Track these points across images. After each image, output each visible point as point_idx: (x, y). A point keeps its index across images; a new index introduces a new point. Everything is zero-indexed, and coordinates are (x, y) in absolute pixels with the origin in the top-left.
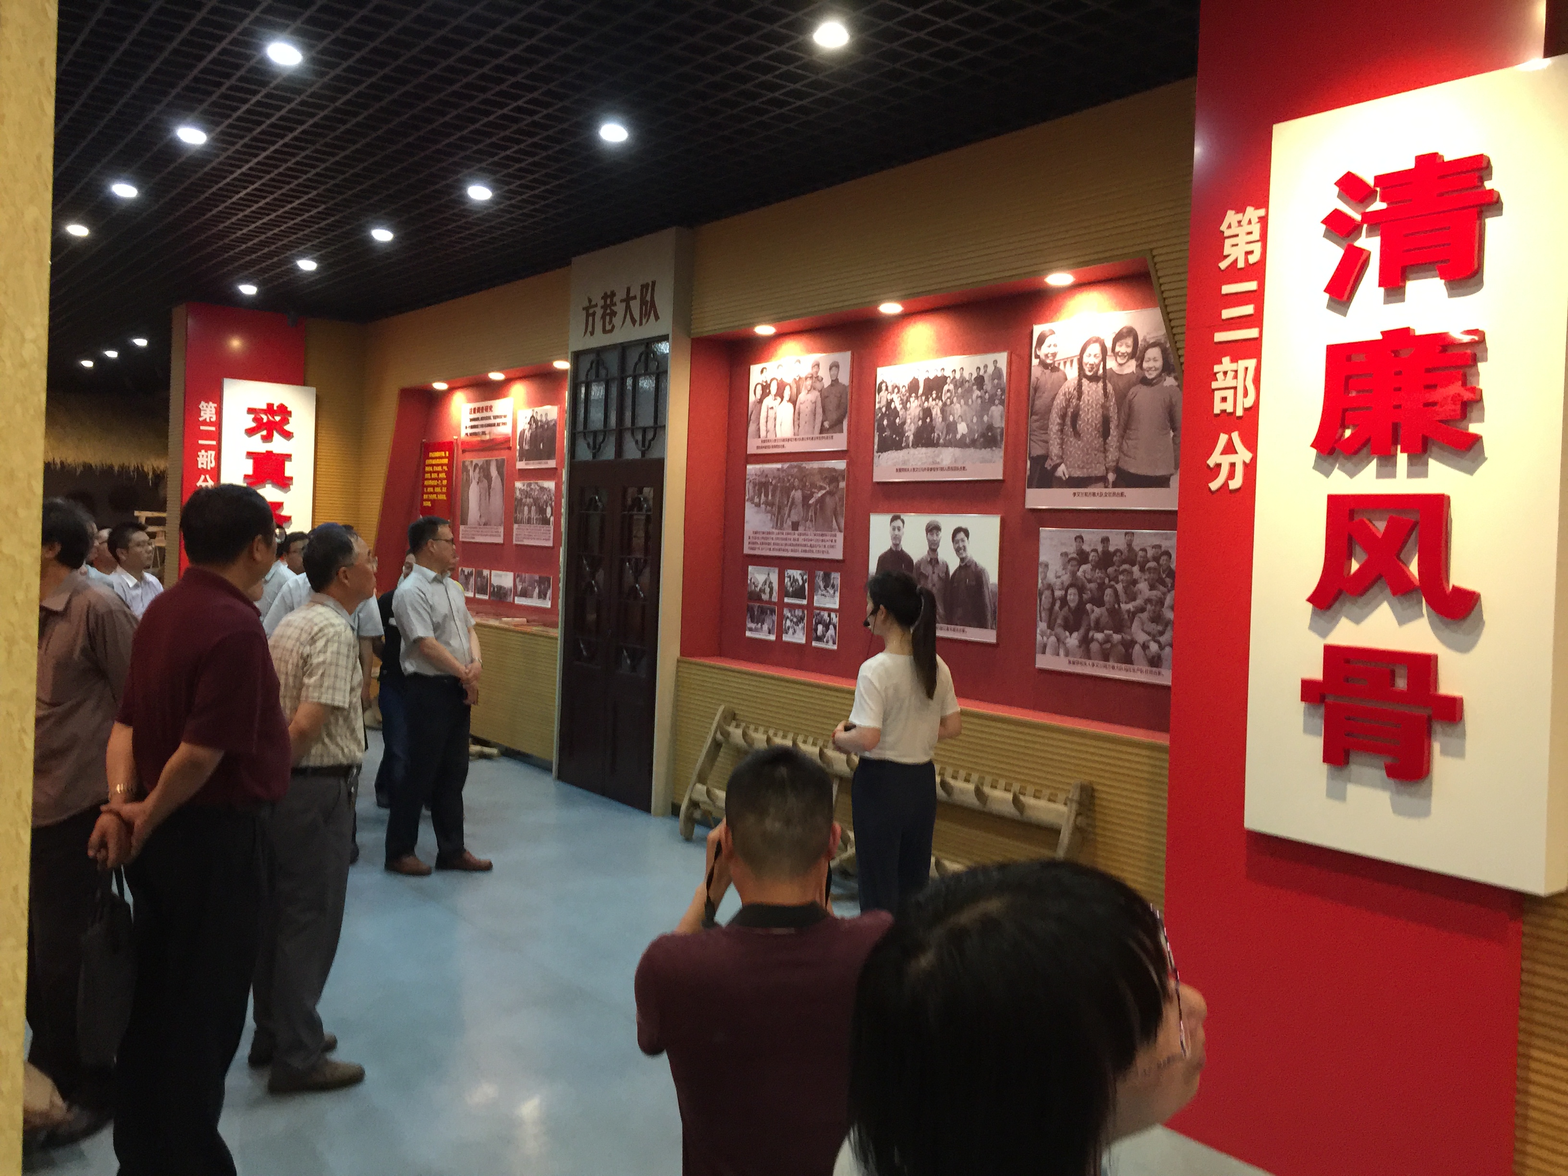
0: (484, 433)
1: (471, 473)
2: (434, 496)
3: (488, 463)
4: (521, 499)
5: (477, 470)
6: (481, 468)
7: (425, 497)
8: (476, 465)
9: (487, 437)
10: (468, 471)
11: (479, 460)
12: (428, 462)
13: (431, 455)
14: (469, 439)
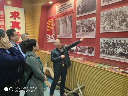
0: (63, 11)
1: (60, 22)
2: (50, 29)
3: (65, 18)
4: (79, 26)
5: (62, 21)
6: (64, 20)
7: (48, 29)
8: (62, 20)
9: (65, 12)
10: (59, 22)
11: (63, 18)
12: (48, 22)
13: (49, 20)
14: (59, 14)
